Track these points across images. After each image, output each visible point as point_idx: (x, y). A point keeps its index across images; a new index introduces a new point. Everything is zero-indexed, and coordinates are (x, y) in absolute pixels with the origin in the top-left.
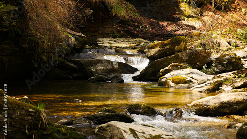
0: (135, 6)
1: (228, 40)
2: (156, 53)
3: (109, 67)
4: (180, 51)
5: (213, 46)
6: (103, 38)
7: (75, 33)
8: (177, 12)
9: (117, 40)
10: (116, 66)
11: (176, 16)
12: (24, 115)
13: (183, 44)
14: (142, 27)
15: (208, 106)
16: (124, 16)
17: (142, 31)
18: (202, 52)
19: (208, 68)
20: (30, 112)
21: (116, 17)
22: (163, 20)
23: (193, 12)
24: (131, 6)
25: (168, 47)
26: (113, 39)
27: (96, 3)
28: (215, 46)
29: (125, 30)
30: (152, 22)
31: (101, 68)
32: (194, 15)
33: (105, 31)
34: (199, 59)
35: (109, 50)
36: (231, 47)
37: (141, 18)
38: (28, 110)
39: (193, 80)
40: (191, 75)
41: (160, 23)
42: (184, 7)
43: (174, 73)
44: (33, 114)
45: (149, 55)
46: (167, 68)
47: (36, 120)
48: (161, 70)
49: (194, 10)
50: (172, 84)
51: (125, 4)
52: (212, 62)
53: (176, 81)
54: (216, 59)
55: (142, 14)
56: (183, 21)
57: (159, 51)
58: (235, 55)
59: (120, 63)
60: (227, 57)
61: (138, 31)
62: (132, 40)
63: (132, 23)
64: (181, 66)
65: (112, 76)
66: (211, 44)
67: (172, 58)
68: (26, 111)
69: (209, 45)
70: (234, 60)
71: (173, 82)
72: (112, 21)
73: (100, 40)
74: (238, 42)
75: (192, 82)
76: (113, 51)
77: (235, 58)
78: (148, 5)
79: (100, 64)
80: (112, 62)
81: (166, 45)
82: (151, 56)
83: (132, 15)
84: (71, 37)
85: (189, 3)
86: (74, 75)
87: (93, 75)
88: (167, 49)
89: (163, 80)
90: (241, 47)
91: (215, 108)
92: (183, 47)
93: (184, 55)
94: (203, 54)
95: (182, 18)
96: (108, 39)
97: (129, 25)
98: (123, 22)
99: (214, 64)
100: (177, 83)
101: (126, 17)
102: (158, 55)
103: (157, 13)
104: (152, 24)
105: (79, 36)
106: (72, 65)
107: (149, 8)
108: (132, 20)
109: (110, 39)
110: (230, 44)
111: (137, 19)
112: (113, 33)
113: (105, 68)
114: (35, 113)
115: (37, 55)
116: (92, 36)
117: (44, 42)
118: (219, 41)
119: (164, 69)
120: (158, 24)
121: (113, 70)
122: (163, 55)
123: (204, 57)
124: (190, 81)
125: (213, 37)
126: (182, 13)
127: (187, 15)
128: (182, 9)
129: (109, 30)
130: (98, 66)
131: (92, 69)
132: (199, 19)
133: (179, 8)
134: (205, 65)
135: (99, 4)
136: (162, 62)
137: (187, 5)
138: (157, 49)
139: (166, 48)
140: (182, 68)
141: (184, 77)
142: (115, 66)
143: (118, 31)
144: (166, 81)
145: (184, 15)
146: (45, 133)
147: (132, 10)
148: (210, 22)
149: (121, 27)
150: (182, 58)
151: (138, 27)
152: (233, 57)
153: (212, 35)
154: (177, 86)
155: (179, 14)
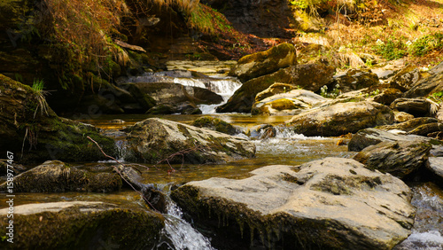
0: (226, 16)
1: (362, 54)
2: (250, 70)
3: (180, 94)
4: (286, 66)
5: (340, 64)
6: (175, 60)
7: (129, 46)
8: (291, 25)
9: (197, 63)
10: (191, 93)
11: (288, 30)
12: (10, 94)
13: (290, 56)
14: (237, 45)
15: (314, 121)
16: (209, 30)
17: (236, 52)
18: (319, 67)
19: (329, 91)
20: (19, 91)
21: (197, 29)
22: (269, 35)
23: (315, 24)
24: (219, 15)
25: (268, 60)
26: (190, 62)
27: (164, 6)
28: (342, 64)
29: (210, 50)
30: (252, 38)
31: (168, 95)
32: (315, 29)
33: (180, 51)
34: (316, 78)
35: (182, 74)
36: (365, 65)
37: (234, 33)
38: (15, 89)
39: (303, 105)
40: (301, 98)
41: (265, 40)
42: (300, 16)
43: (276, 96)
44: (24, 96)
45: (239, 72)
46: (266, 91)
47: (29, 106)
48: (258, 95)
49: (315, 21)
50: (272, 111)
51: (211, 12)
52: (335, 82)
53: (279, 105)
54: (341, 77)
55: (236, 27)
56: (300, 38)
57: (254, 66)
58: (370, 71)
59: (196, 89)
60: (358, 74)
61: (230, 51)
62: (221, 63)
63: (221, 40)
64: (288, 87)
65: (184, 105)
66: (336, 61)
67: (274, 77)
68: (13, 90)
69: (334, 62)
70: (367, 78)
71: (273, 107)
72: (190, 36)
73: (172, 63)
74: (376, 58)
75: (303, 107)
76: (188, 74)
77: (370, 76)
78: (246, 14)
79: (165, 89)
80: (184, 87)
81: (264, 57)
82: (242, 75)
83: (221, 27)
84: (122, 52)
85: (308, 10)
86: (127, 107)
87: (155, 105)
88: (266, 63)
89: (259, 106)
90: (380, 64)
91: (325, 123)
92: (291, 60)
93: (292, 73)
94: (322, 71)
95: (299, 33)
96: (183, 62)
97: (217, 43)
98: (208, 38)
99: (338, 86)
100: (279, 109)
101: (212, 30)
102: (254, 72)
103: (259, 25)
104: (251, 42)
105: (135, 51)
106: (123, 90)
107: (247, 18)
108: (221, 36)
109: (186, 62)
110: (364, 60)
111: (228, 33)
112: (192, 54)
113: (173, 95)
114: (27, 94)
115: (67, 72)
116: (160, 59)
117: (77, 54)
118: (347, 55)
119: (263, 92)
120: (262, 41)
121: (186, 98)
122: (261, 72)
123: (323, 74)
124: (299, 105)
125: (339, 51)
126: (298, 26)
127: (305, 28)
128: (298, 19)
129: (186, 48)
130: (164, 93)
131: (154, 98)
132: (323, 34)
133: (293, 18)
134: (325, 86)
135: (169, 9)
136: (259, 83)
137: (305, 14)
138: (252, 64)
139: (265, 61)
140: (288, 89)
141: (291, 99)
142: (189, 93)
143: (200, 51)
144: (262, 107)
145: (301, 29)
146: (47, 129)
147: (220, 21)
148: (340, 39)
149: (204, 45)
150: (289, 77)
151: (231, 45)
152: (367, 75)
153: (338, 48)
154: (279, 114)
155: (293, 28)
